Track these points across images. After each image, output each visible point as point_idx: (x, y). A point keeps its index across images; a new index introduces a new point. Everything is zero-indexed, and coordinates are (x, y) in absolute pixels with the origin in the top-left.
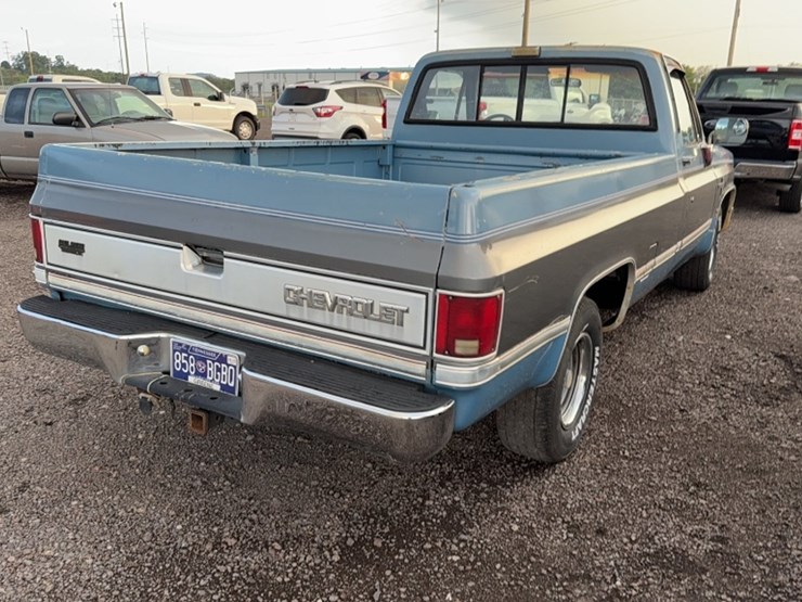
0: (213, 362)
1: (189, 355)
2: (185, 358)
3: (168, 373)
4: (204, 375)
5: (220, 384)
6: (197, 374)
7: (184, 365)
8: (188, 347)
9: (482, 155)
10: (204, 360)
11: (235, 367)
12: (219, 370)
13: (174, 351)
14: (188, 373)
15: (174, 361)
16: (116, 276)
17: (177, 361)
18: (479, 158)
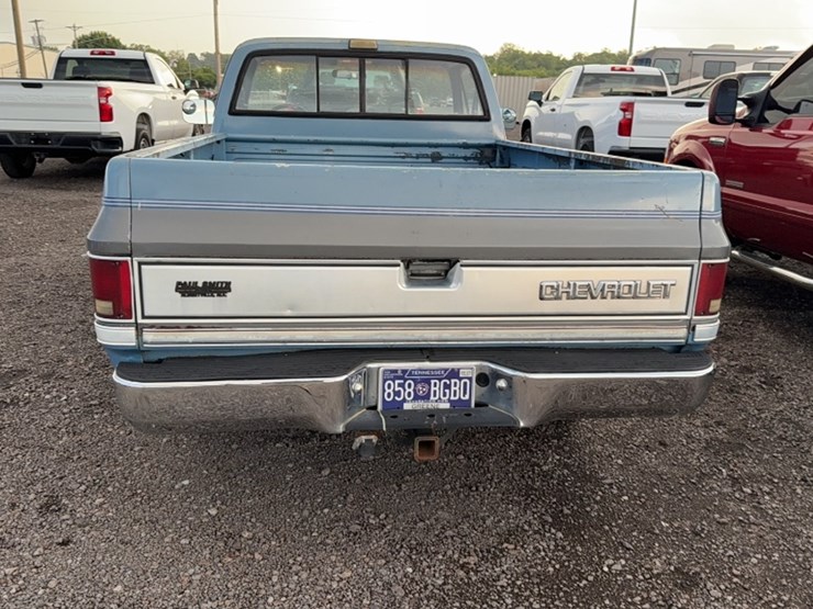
0: (440, 380)
1: (405, 380)
2: (399, 385)
3: (375, 408)
4: (426, 397)
5: (449, 401)
6: (417, 398)
7: (397, 394)
8: (404, 371)
9: (331, 147)
10: (428, 382)
11: (470, 379)
12: (447, 386)
13: (385, 381)
14: (404, 400)
15: (384, 391)
16: (289, 313)
17: (387, 391)
18: (327, 150)
